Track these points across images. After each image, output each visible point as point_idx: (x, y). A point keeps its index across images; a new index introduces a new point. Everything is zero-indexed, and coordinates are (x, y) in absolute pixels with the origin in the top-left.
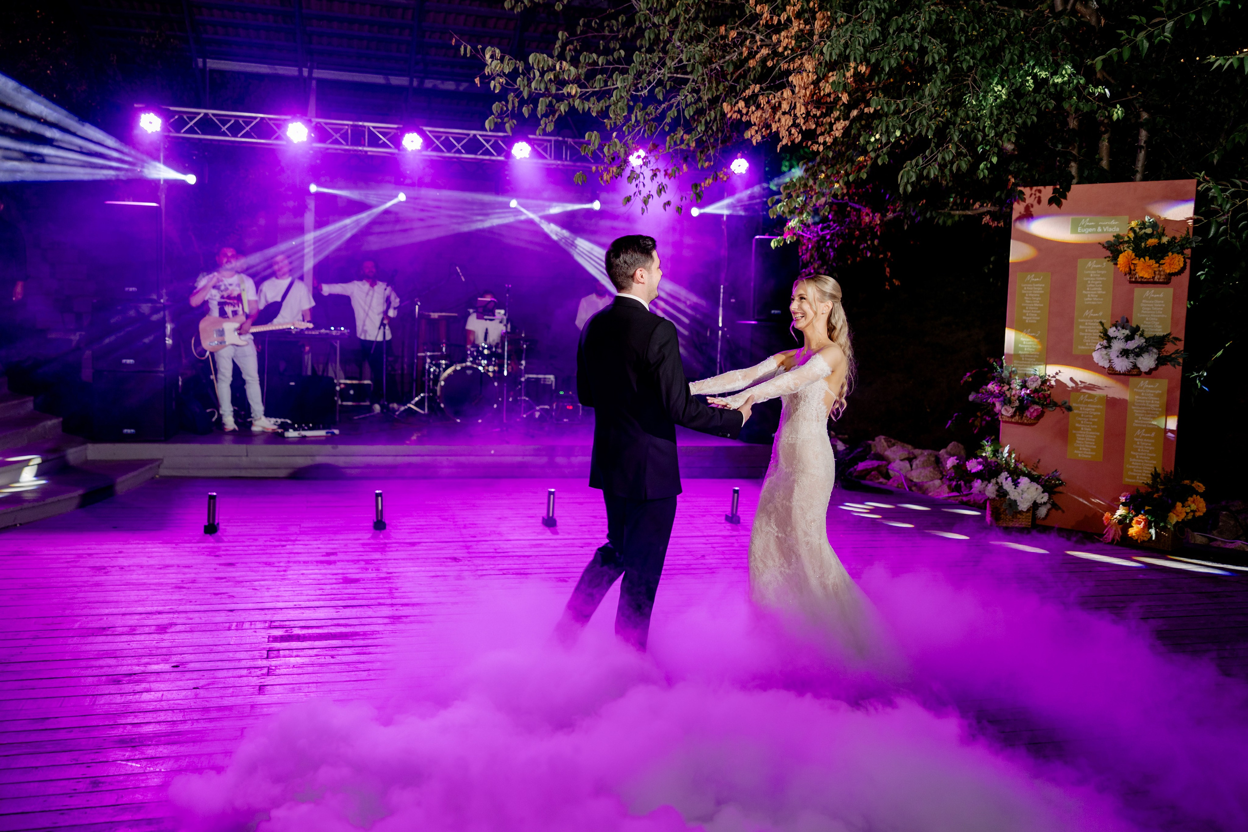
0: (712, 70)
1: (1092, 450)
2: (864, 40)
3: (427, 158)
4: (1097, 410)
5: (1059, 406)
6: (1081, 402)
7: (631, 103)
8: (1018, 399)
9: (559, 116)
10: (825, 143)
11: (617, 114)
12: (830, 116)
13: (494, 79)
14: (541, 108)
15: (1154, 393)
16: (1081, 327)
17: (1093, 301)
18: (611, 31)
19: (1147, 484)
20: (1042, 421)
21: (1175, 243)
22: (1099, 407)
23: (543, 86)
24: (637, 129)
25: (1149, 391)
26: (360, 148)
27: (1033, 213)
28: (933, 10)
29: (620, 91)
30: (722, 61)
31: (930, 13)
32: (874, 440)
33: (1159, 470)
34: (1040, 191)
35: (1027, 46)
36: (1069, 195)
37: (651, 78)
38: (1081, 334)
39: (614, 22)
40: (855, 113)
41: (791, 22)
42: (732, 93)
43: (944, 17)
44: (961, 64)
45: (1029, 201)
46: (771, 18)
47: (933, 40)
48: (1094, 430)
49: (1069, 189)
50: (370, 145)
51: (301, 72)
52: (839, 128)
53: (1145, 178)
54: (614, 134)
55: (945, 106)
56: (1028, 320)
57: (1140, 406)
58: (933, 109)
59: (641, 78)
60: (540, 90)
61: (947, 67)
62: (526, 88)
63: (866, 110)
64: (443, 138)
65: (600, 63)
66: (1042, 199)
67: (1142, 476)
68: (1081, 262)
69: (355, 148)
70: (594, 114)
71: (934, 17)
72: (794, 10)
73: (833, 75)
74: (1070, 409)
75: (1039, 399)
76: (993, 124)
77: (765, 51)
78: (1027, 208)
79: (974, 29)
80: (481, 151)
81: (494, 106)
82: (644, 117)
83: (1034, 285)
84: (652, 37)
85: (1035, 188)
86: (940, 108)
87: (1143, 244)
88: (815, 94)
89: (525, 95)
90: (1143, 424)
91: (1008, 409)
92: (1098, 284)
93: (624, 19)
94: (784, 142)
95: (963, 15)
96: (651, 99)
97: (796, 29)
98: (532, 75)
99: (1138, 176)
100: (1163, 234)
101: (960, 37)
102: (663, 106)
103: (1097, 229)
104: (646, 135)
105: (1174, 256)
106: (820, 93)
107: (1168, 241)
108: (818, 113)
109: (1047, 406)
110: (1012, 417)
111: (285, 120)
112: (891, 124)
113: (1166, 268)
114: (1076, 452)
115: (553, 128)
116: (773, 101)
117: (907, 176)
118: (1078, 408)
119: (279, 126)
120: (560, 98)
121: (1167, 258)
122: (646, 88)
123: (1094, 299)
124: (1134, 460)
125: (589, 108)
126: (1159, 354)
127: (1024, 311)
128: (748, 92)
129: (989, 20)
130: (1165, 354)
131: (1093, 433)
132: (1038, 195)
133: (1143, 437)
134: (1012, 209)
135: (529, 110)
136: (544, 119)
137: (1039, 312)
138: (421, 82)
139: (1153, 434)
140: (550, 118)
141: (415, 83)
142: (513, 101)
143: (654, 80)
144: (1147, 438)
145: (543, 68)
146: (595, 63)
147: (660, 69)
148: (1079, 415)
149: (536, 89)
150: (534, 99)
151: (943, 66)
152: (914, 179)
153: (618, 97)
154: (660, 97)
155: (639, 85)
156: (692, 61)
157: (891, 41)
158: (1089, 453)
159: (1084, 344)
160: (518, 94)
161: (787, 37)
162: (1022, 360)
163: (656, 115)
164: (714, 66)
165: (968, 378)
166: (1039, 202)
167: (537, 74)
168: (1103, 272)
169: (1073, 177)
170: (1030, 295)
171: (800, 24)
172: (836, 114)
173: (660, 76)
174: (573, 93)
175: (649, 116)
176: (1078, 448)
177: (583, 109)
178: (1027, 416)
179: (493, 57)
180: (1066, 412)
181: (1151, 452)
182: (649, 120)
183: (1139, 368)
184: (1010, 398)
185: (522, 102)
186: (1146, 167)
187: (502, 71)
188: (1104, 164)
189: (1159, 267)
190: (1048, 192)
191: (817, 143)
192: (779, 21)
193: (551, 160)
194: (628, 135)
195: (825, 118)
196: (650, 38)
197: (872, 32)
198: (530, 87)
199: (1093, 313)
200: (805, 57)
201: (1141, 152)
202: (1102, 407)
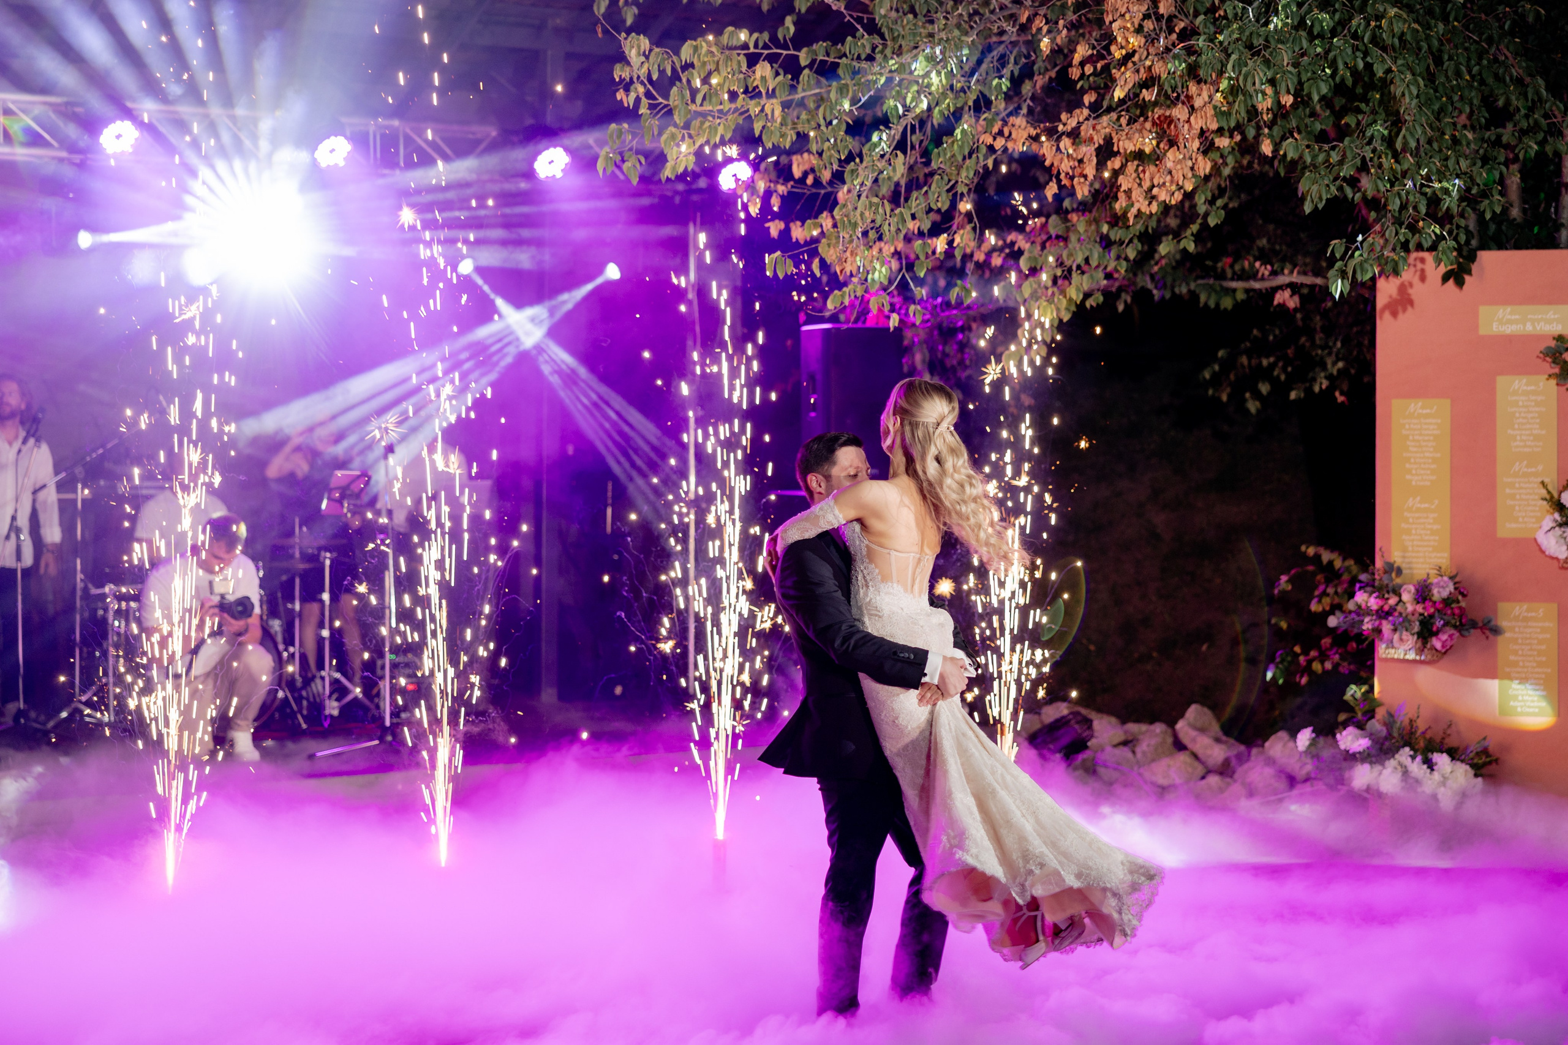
1: (1541, 699)
4: (1543, 630)
5: (1480, 628)
6: (1516, 618)
8: (1418, 619)
16: (1508, 491)
17: (1525, 446)
20: (1454, 656)
22: (1547, 624)
27: (1413, 297)
34: (1423, 260)
36: (1474, 267)
38: (1510, 502)
45: (1406, 276)
48: (1539, 664)
49: (1473, 259)
56: (1416, 481)
66: (1430, 274)
68: (1501, 381)
74: (1496, 631)
75: (1453, 617)
78: (1403, 289)
83: (1423, 421)
85: (1415, 256)
92: (1532, 418)
103: (1525, 326)
109: (1466, 628)
114: (1511, 703)
118: (1515, 629)
123: (1529, 443)
127: (1407, 466)
131: (1540, 670)
132: (1419, 266)
134: (1376, 290)
137: (1433, 466)
148: (1514, 638)
158: (1536, 704)
159: (1516, 520)
162: (1410, 552)
166: (1423, 278)
168: (1540, 398)
170: (1417, 437)
176: (1515, 698)
178: (1433, 648)
180: (1492, 638)
190: (1437, 263)
199: (1527, 466)
202: (1552, 625)
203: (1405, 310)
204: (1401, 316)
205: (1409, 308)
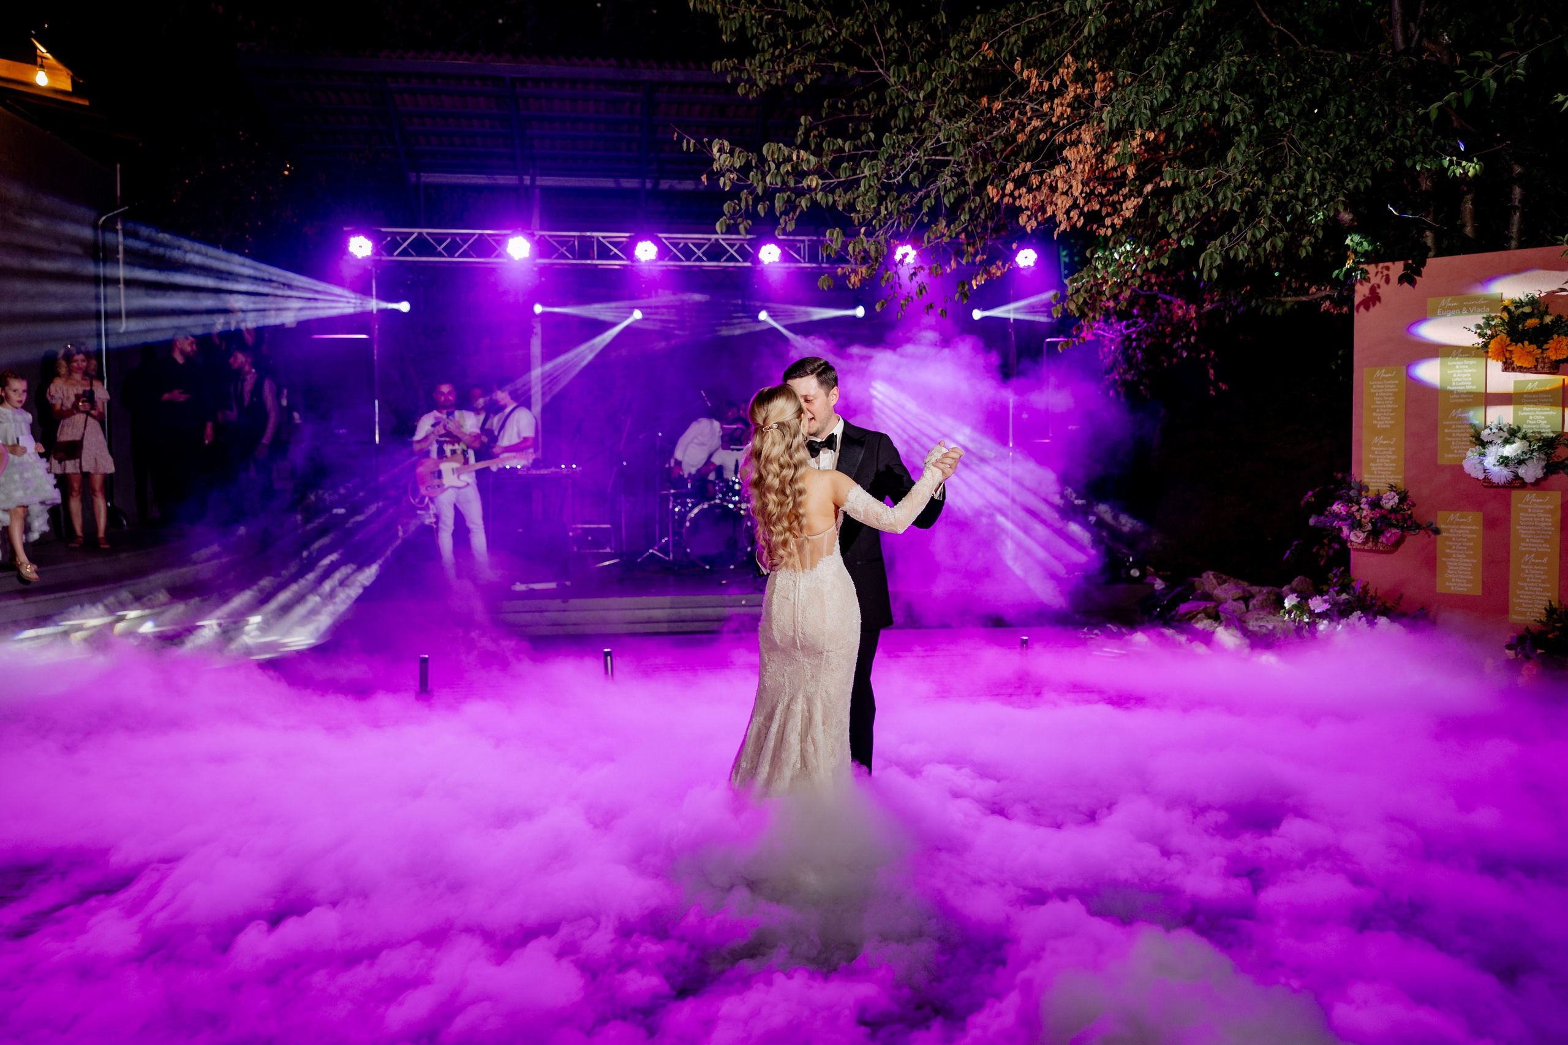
0: (977, 149)
1: (1468, 581)
2: (1152, 102)
3: (664, 268)
4: (1472, 532)
5: (1424, 529)
6: (1451, 523)
7: (884, 193)
8: (1370, 521)
9: (802, 211)
10: (1113, 226)
11: (864, 205)
12: (1118, 194)
13: (723, 175)
14: (779, 205)
15: (1544, 509)
16: (1446, 431)
17: (1460, 398)
18: (862, 111)
19: (1540, 621)
20: (1402, 547)
21: (1562, 322)
22: (1474, 527)
23: (779, 179)
24: (890, 222)
25: (1537, 506)
26: (589, 262)
27: (1380, 295)
28: (1234, 62)
29: (869, 180)
30: (988, 138)
31: (1229, 65)
32: (1201, 577)
33: (1555, 604)
34: (1388, 268)
35: (1357, 95)
36: (1424, 271)
37: (905, 163)
38: (1448, 439)
39: (864, 101)
40: (1149, 188)
41: (1067, 87)
42: (1002, 172)
43: (1249, 68)
44: (1274, 121)
45: (1374, 280)
46: (1041, 84)
47: (1235, 96)
48: (1468, 556)
49: (1424, 264)
50: (599, 258)
51: (521, 180)
52: (1129, 207)
53: (1521, 246)
54: (863, 230)
55: (1255, 174)
56: (1379, 425)
57: (1527, 526)
58: (1239, 178)
59: (893, 164)
60: (777, 184)
61: (1253, 127)
62: (761, 183)
63: (1162, 184)
64: (681, 246)
65: (847, 149)
66: (1391, 277)
67: (1534, 612)
69: (583, 262)
70: (840, 208)
71: (1234, 69)
72: (1068, 73)
73: (1118, 146)
74: (1437, 531)
75: (1397, 520)
76: (1316, 191)
77: (1036, 123)
78: (1373, 290)
79: (1288, 79)
80: (725, 258)
81: (725, 206)
82: (898, 209)
83: (1386, 382)
84: (907, 115)
85: (1381, 265)
86: (1249, 176)
87: (1520, 326)
88: (1097, 168)
89: (760, 191)
90: (1532, 547)
91: (1358, 534)
92: (1466, 378)
93: (875, 97)
94: (1062, 227)
95: (1275, 64)
96: (906, 186)
97: (1072, 94)
98: (767, 169)
99: (1514, 243)
100: (1546, 313)
101: (1272, 90)
102: (920, 194)
103: (1461, 310)
104: (901, 229)
105: (1560, 339)
106: (1102, 167)
107: (1552, 321)
108: (1104, 191)
109: (1409, 528)
110: (1364, 543)
111: (505, 235)
112: (1188, 199)
113: (1551, 354)
114: (1447, 584)
115: (794, 227)
116: (1048, 181)
117: (1211, 258)
118: (1448, 531)
119: (498, 242)
120: (800, 192)
121: (1551, 341)
122: (899, 175)
123: (1462, 396)
124: (1523, 592)
125: (834, 201)
126: (1548, 460)
127: (1374, 414)
128: (1017, 172)
129: (1307, 67)
130: (1556, 460)
131: (1469, 560)
132: (1385, 272)
133: (1533, 564)
134: (1353, 291)
135: (764, 208)
136: (783, 217)
137: (1395, 414)
138: (656, 184)
139: (1545, 560)
140: (791, 216)
141: (649, 185)
142: (746, 199)
143: (908, 164)
144: (1538, 564)
145: (778, 158)
146: (842, 149)
147: (915, 152)
148: (1450, 539)
149: (771, 184)
150: (769, 194)
151: (1249, 126)
152: (1219, 262)
153: (867, 187)
154: (916, 183)
155: (892, 172)
156: (952, 140)
157: (1185, 101)
158: (1465, 585)
159: (1452, 452)
160: (752, 190)
161: (1062, 105)
162: (1373, 474)
163: (911, 205)
164: (979, 143)
165: (1309, 497)
166: (1387, 281)
167: (773, 166)
168: (1472, 362)
169: (1429, 249)
170: (1381, 394)
171: (1076, 88)
172: (1126, 190)
173: (914, 160)
174: (814, 185)
175: (903, 206)
176: (1450, 580)
177: (827, 203)
178: (1382, 543)
179: (720, 150)
180: (1433, 536)
181: (1543, 581)
182: (903, 211)
183: (1522, 479)
184: (1360, 520)
185: (757, 200)
186: (1521, 233)
187: (732, 165)
188: (1468, 230)
189: (1542, 353)
190: (1397, 268)
191: (1104, 226)
192: (1051, 86)
193: (805, 262)
194: (880, 229)
195: (1111, 196)
196: (904, 117)
197: (1162, 91)
198: (765, 181)
199: (1461, 413)
200: (1083, 127)
201: (1515, 214)
202: (1478, 528)
203: (1374, 305)
204: (1372, 309)
205: (1378, 303)
